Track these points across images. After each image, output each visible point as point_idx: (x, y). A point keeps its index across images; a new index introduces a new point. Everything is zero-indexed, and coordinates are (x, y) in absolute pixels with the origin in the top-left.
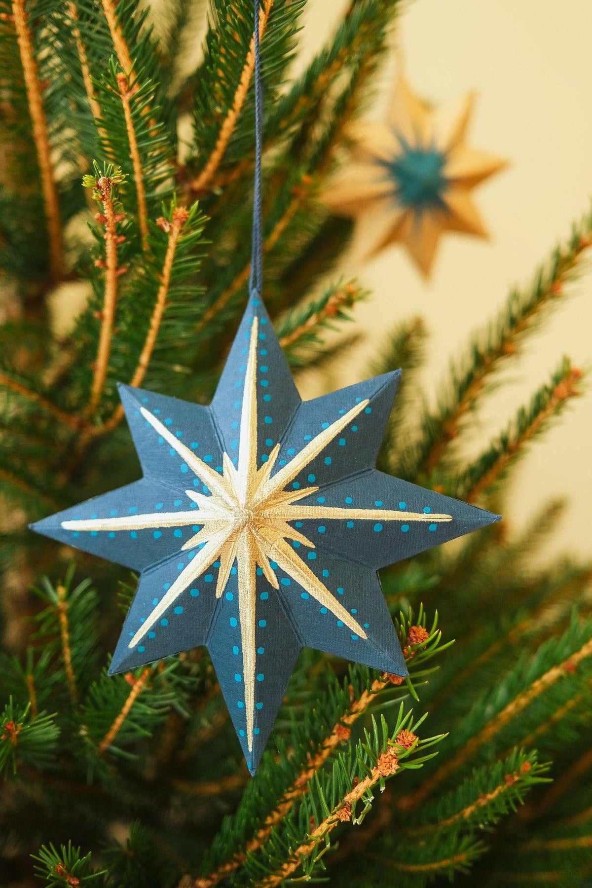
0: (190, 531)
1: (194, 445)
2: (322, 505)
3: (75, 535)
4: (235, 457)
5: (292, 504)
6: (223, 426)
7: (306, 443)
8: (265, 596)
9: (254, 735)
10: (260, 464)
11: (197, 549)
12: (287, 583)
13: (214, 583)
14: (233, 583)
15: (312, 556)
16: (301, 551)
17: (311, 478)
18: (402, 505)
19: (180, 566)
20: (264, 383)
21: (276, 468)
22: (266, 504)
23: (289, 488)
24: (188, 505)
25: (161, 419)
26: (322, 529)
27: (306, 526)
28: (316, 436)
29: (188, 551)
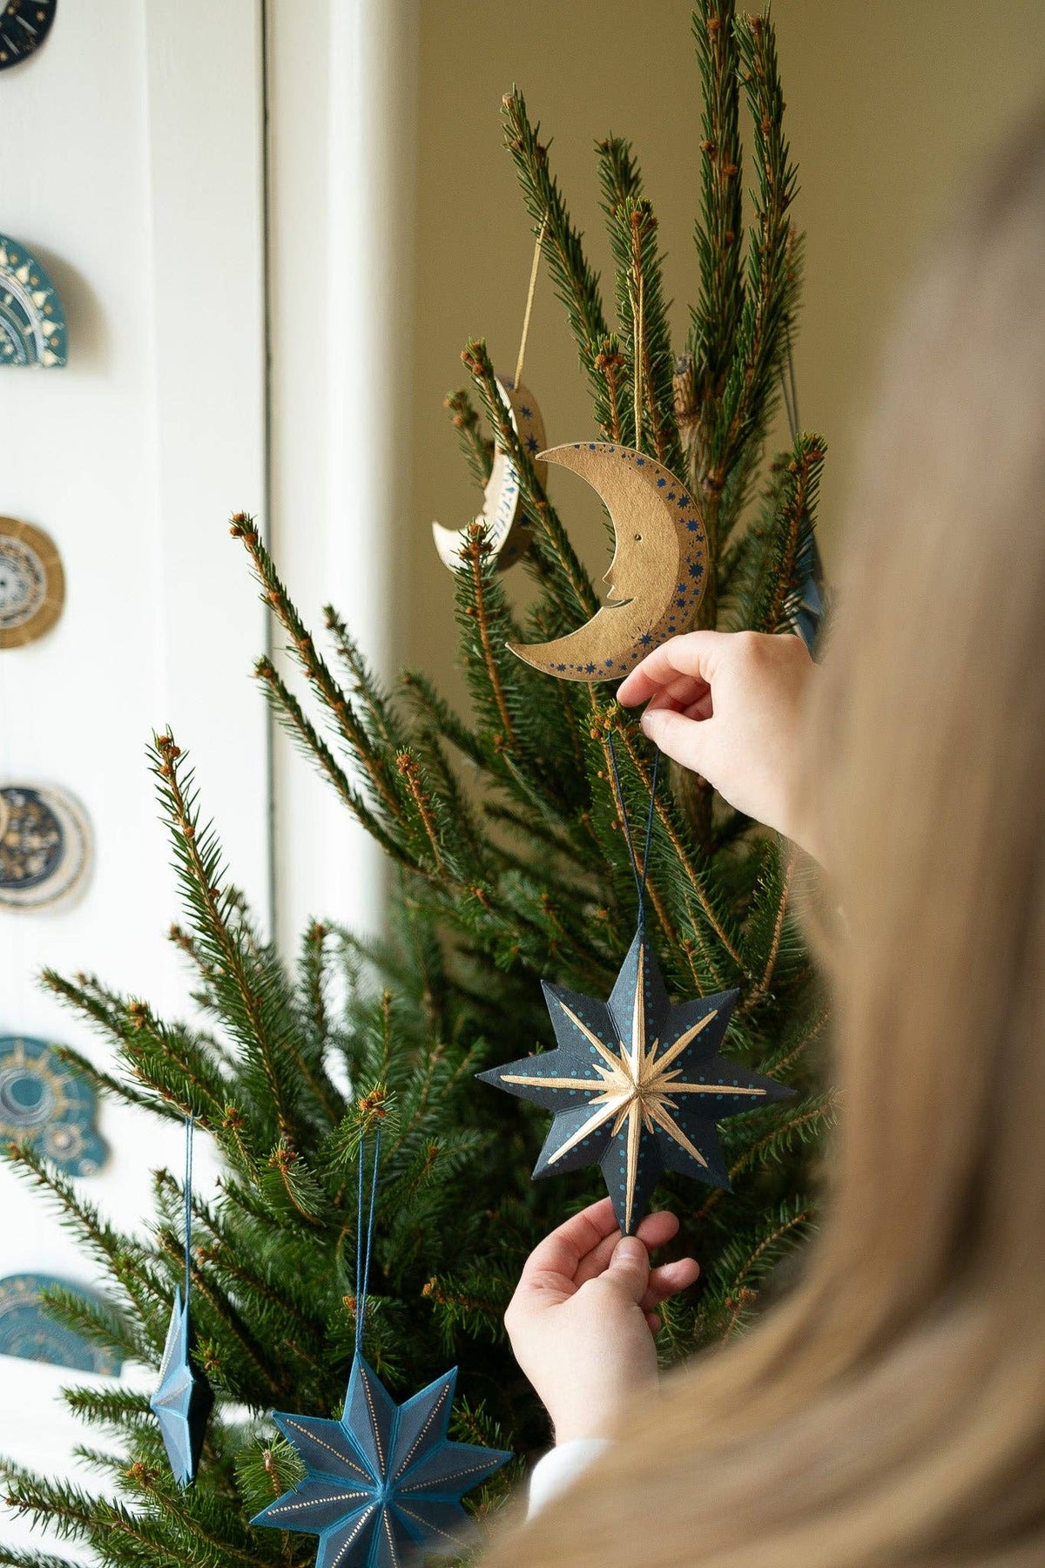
0: (596, 1093)
1: (600, 1034)
2: (685, 1082)
3: (510, 1085)
4: (629, 1046)
5: (667, 1081)
6: (619, 1020)
7: (676, 1039)
8: (645, 1138)
9: (630, 1223)
10: (647, 1053)
11: (601, 1105)
12: (659, 1130)
13: (612, 1128)
14: (625, 1128)
15: (676, 1114)
16: (670, 1111)
17: (679, 1064)
18: (736, 1082)
19: (588, 1115)
20: (648, 994)
21: (656, 1058)
22: (651, 1082)
23: (665, 1071)
24: (595, 1076)
25: (575, 1013)
26: (684, 1098)
27: (675, 1097)
28: (683, 1034)
29: (594, 1105)
